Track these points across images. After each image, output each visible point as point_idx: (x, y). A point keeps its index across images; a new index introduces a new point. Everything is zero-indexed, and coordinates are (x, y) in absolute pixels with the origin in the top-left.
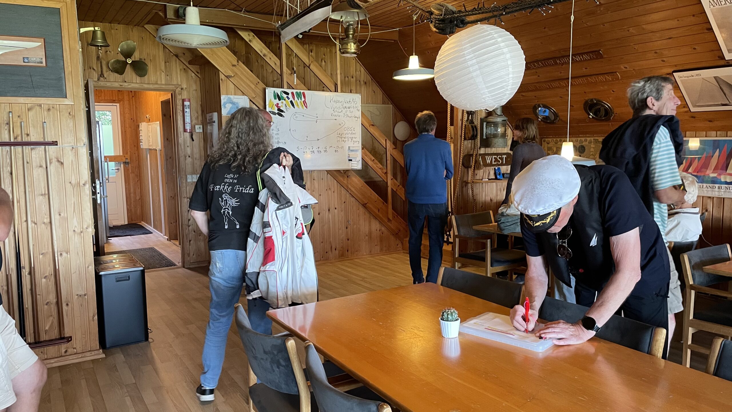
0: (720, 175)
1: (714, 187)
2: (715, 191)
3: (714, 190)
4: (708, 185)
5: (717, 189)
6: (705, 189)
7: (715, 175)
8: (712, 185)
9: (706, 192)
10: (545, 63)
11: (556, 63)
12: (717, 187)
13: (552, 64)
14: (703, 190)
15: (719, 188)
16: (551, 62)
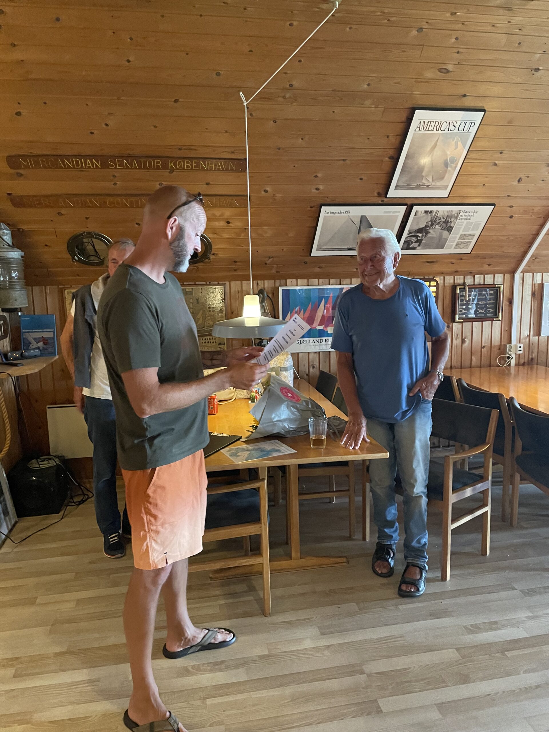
0: (326, 326)
1: (321, 341)
2: (323, 345)
3: (321, 344)
4: (315, 339)
5: (324, 343)
6: (312, 344)
7: (321, 327)
8: (319, 338)
9: (313, 347)
10: (145, 163)
11: (165, 167)
12: (324, 341)
13: (158, 166)
14: (310, 345)
15: (326, 341)
16: (158, 163)
